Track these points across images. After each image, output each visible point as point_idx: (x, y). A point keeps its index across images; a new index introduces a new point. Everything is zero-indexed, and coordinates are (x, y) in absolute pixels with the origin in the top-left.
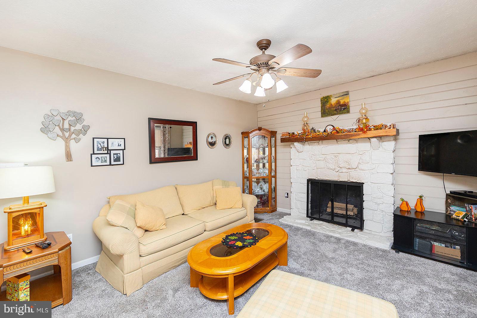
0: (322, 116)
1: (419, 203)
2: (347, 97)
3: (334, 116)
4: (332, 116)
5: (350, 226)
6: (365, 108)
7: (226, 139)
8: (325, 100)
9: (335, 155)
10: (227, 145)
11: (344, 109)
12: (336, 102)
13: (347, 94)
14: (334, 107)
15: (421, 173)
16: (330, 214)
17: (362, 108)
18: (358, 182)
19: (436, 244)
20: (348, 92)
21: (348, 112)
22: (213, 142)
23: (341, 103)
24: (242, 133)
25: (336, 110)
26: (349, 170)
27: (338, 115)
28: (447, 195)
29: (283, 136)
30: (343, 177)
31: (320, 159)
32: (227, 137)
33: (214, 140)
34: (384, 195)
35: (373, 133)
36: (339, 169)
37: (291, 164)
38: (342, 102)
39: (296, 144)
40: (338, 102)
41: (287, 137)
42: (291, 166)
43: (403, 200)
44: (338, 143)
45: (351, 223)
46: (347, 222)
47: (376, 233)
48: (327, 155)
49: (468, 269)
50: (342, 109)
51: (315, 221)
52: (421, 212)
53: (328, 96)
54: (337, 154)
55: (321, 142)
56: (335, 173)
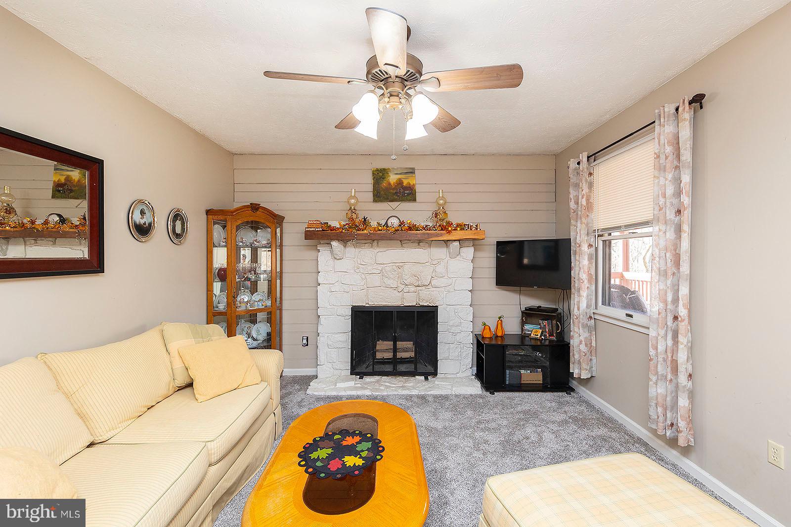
0: (375, 201)
1: (499, 325)
2: (412, 176)
3: (393, 203)
4: (391, 203)
5: (421, 374)
6: (442, 196)
7: (174, 221)
8: (379, 175)
9: (398, 264)
10: (177, 236)
11: (409, 194)
12: (397, 181)
13: (412, 172)
14: (394, 189)
15: (498, 288)
16: (391, 362)
17: (439, 197)
18: (430, 305)
19: (522, 372)
20: (413, 169)
21: (414, 200)
22: (145, 224)
23: (404, 185)
24: (208, 212)
25: (396, 194)
26: (420, 288)
27: (399, 203)
28: (522, 312)
29: (310, 228)
30: (409, 300)
31: (374, 271)
32: (177, 216)
33: (147, 220)
34: (462, 321)
35: (459, 234)
36: (403, 286)
37: (320, 281)
38: (405, 183)
39: (334, 244)
40: (400, 182)
41: (318, 229)
42: (319, 285)
43: (485, 324)
44: (403, 247)
45: (421, 368)
46: (416, 368)
47: (452, 376)
48: (385, 265)
49: (552, 392)
50: (406, 193)
51: (368, 379)
52: (501, 337)
53: (384, 169)
54: (401, 264)
55: (375, 243)
56: (398, 294)
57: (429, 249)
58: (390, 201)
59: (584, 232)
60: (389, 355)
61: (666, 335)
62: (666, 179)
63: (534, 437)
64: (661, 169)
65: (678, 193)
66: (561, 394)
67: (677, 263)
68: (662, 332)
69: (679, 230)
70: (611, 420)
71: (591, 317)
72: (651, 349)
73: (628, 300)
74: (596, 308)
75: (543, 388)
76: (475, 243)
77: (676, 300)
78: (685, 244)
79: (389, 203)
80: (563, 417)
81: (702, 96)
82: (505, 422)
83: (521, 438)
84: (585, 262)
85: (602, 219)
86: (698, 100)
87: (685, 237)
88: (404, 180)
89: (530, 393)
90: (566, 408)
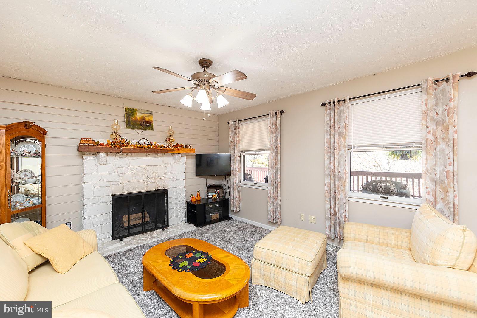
0: (127, 128)
1: (198, 195)
2: (151, 116)
3: (139, 130)
5: (159, 228)
6: (172, 129)
8: (130, 113)
9: (145, 167)
11: (149, 126)
12: (141, 117)
13: (151, 113)
14: (139, 122)
16: (141, 225)
17: (170, 130)
18: (163, 189)
19: (212, 215)
20: (151, 111)
21: (152, 129)
25: (141, 125)
26: (157, 180)
27: (142, 130)
28: (207, 188)
29: (84, 143)
30: (152, 187)
31: (128, 172)
34: (180, 195)
36: (147, 180)
37: (85, 180)
38: (147, 119)
40: (143, 118)
41: (90, 145)
42: (84, 183)
43: (192, 195)
44: (147, 156)
45: (159, 225)
46: (156, 225)
47: (176, 225)
48: (136, 168)
49: (224, 220)
50: (147, 125)
51: (126, 239)
52: (200, 200)
53: (133, 109)
54: (147, 167)
55: (129, 154)
56: (144, 184)
57: (163, 158)
58: (137, 129)
59: (237, 151)
60: (140, 221)
61: (274, 188)
62: (273, 136)
63: (231, 238)
64: (272, 132)
65: (276, 141)
66: (227, 220)
67: (276, 164)
68: (272, 188)
69: (277, 153)
70: (250, 225)
71: (239, 186)
72: (269, 194)
73: (248, 178)
74: (241, 182)
75: (220, 220)
76: (186, 154)
77: (276, 176)
78: (279, 158)
79: (136, 130)
80: (235, 228)
81: (284, 111)
82: (217, 237)
83: (227, 240)
84: (237, 164)
85: (243, 146)
86: (282, 112)
87: (279, 155)
88: (146, 117)
89: (216, 223)
90: (234, 225)
